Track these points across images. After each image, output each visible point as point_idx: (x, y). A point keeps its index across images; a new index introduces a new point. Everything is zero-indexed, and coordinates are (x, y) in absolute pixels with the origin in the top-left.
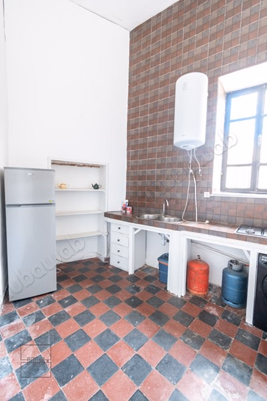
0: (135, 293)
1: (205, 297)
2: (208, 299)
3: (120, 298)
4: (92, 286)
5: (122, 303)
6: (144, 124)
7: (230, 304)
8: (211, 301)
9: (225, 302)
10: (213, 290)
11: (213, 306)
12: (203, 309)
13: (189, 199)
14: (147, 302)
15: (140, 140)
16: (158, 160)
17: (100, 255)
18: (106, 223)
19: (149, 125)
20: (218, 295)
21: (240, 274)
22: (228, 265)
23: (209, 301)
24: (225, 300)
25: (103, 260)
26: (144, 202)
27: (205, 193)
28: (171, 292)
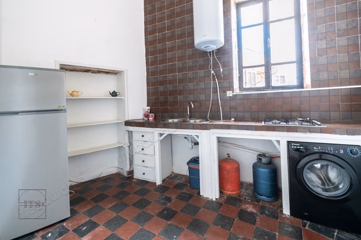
0: (167, 204)
1: (239, 196)
2: (242, 198)
3: (151, 212)
4: (116, 204)
5: (154, 218)
6: (162, 30)
7: (264, 199)
8: (245, 198)
9: (259, 198)
10: (245, 188)
11: (248, 203)
12: (240, 208)
13: (213, 99)
14: (181, 211)
15: (159, 46)
16: (178, 64)
17: (122, 169)
18: (127, 132)
19: (167, 31)
20: (250, 192)
21: (270, 166)
22: (257, 160)
23: (243, 199)
24: (258, 195)
25: (125, 174)
26: (168, 107)
27: (228, 92)
28: (205, 197)
